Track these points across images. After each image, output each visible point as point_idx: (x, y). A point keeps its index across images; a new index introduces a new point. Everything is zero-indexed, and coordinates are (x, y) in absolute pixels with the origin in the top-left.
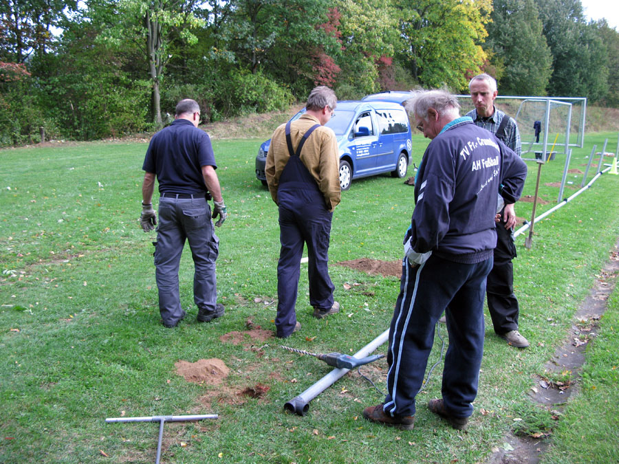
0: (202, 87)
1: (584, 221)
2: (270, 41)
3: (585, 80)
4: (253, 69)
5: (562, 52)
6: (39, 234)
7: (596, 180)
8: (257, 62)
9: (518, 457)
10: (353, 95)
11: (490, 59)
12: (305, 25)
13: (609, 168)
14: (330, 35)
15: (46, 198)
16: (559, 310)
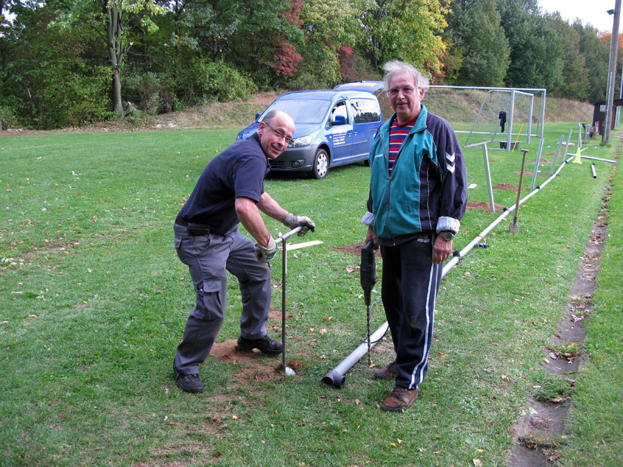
0: (163, 75)
1: (559, 207)
2: (233, 28)
3: (541, 72)
4: (215, 57)
5: (518, 43)
6: (26, 223)
7: (562, 169)
8: (218, 51)
9: (543, 419)
10: (315, 84)
11: (450, 49)
12: (268, 13)
13: (572, 157)
14: (292, 24)
15: (21, 187)
16: (554, 289)
